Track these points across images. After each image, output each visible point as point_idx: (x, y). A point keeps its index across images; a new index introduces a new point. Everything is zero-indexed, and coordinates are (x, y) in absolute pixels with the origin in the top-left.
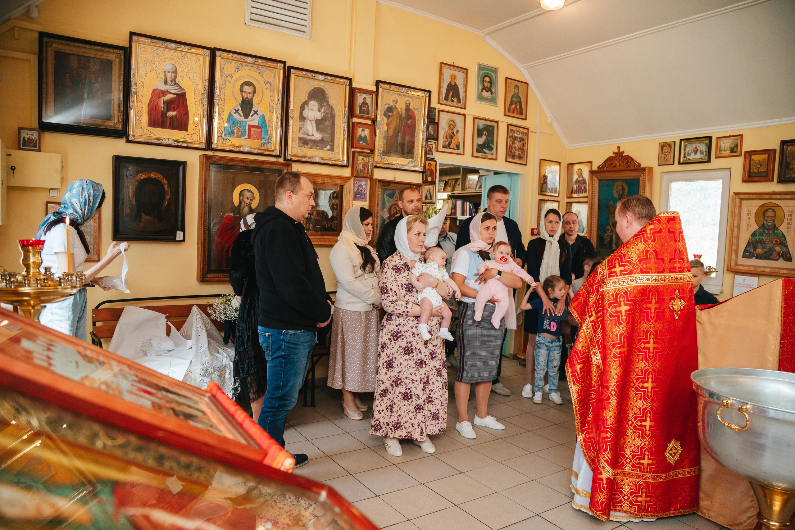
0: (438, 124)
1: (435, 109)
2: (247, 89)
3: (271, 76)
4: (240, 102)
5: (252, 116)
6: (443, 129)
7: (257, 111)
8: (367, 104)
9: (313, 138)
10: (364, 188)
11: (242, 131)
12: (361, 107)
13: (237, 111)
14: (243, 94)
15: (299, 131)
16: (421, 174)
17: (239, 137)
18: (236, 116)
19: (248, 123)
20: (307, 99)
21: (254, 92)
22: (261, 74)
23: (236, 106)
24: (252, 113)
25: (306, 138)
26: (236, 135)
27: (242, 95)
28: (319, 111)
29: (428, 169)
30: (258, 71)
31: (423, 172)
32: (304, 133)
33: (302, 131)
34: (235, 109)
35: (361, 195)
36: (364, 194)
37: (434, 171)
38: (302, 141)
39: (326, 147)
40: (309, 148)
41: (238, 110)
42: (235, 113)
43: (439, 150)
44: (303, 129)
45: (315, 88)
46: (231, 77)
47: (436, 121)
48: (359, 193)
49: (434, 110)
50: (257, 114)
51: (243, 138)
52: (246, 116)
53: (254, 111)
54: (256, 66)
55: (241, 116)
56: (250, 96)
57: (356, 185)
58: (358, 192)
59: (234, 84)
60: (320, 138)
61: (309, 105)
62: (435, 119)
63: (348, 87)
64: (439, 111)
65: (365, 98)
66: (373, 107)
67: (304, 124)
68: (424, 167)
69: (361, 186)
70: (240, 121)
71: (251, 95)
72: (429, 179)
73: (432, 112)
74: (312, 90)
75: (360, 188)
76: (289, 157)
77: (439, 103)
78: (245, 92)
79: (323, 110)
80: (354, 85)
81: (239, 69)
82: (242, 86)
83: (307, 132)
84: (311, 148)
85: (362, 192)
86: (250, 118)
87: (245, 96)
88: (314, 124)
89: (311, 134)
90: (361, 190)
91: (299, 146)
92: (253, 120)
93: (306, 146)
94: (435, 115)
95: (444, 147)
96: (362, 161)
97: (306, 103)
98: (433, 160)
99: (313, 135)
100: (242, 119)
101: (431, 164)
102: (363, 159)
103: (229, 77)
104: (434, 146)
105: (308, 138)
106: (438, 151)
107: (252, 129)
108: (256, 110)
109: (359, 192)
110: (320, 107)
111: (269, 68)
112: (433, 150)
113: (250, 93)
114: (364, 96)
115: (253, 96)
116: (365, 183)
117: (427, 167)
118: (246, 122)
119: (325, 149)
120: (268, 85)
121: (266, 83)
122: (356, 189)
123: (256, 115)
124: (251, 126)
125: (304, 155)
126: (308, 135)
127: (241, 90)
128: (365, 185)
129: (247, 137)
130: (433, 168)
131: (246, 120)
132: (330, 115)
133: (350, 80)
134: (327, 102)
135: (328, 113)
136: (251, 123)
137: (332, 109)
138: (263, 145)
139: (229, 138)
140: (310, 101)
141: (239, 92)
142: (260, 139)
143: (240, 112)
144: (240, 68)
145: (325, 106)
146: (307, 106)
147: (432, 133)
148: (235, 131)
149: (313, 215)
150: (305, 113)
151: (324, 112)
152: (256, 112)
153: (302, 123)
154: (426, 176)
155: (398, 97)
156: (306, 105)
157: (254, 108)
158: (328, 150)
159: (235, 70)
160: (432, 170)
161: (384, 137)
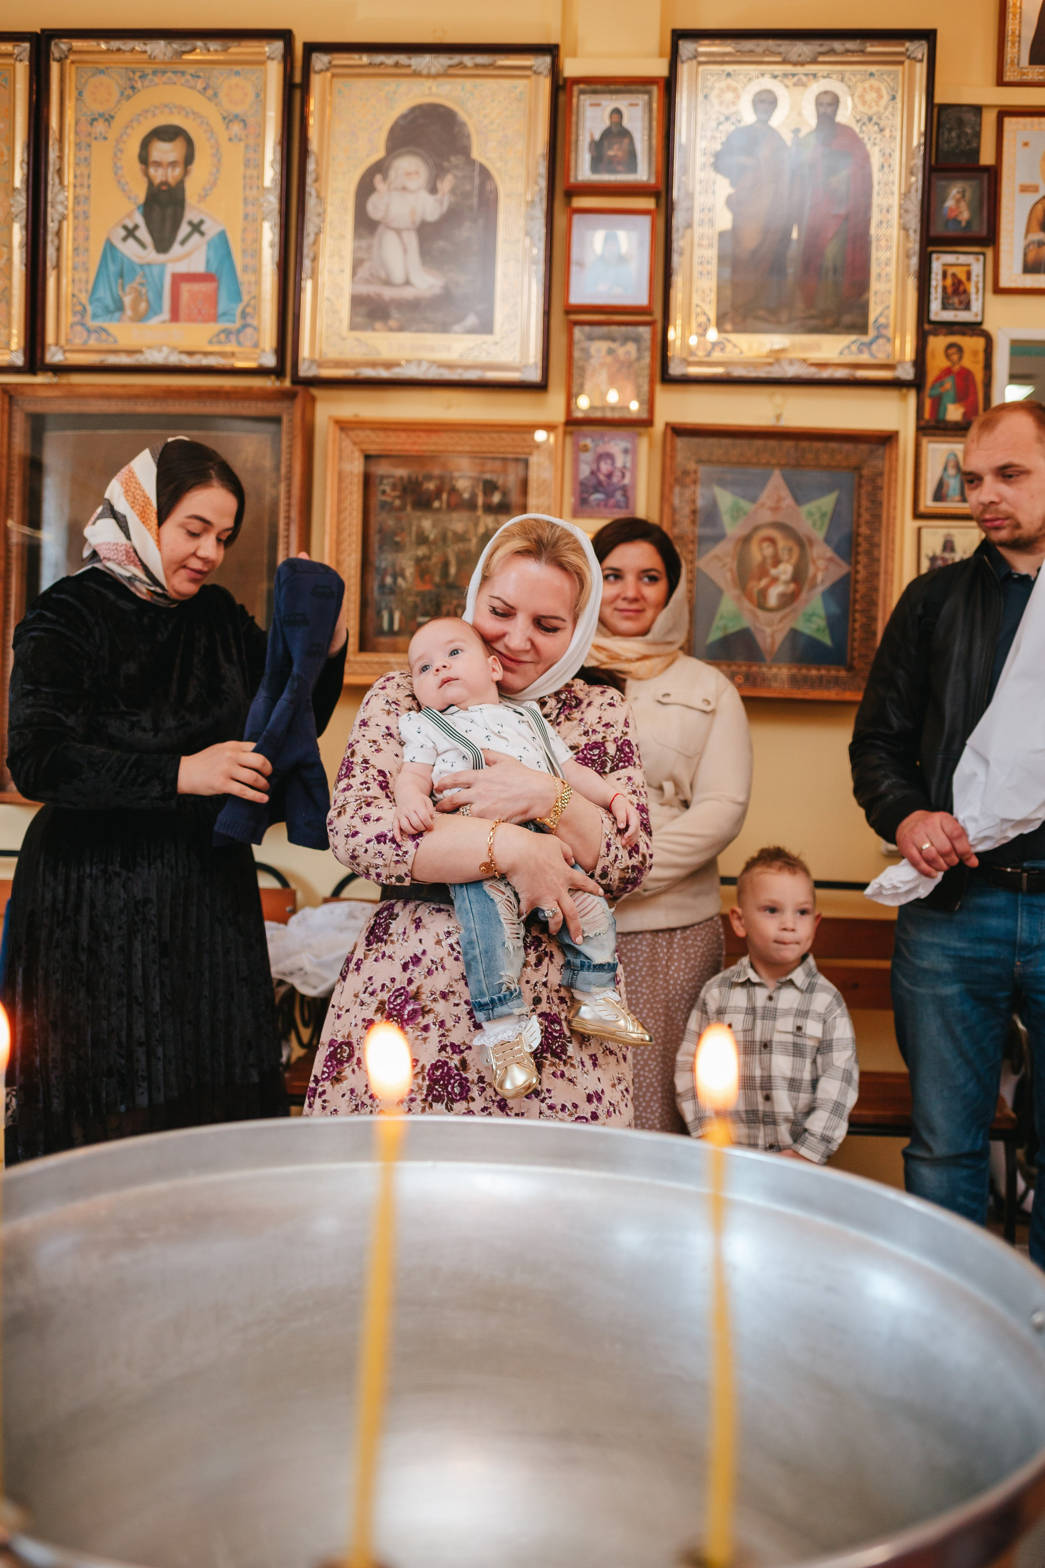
0: (993, 174)
1: (978, 109)
2: (163, 151)
3: (246, 95)
4: (141, 197)
5: (183, 242)
6: (1024, 189)
7: (202, 222)
8: (625, 134)
9: (408, 293)
10: (619, 463)
11: (151, 296)
12: (598, 148)
13: (130, 233)
14: (152, 171)
15: (354, 273)
16: (912, 398)
17: (140, 318)
18: (130, 249)
19: (172, 268)
20: (380, 153)
21: (189, 159)
22: (210, 92)
23: (129, 215)
24: (184, 229)
25: (379, 296)
26: (129, 312)
27: (146, 174)
28: (433, 190)
29: (947, 372)
30: (200, 85)
31: (917, 384)
32: (373, 279)
33: (363, 272)
34: (125, 228)
35: (609, 495)
36: (624, 489)
37: (979, 376)
38: (363, 310)
39: (459, 320)
40: (391, 330)
41: (136, 227)
42: (125, 239)
43: (1004, 283)
44: (367, 265)
45: (413, 110)
46: (109, 119)
47: (987, 158)
48: (598, 487)
49: (969, 117)
50: (202, 234)
51: (154, 321)
52: (163, 245)
53: (190, 223)
54: (191, 69)
55: (143, 245)
56: (173, 175)
57: (587, 457)
58: (594, 481)
59: (118, 141)
60: (437, 290)
61: (392, 174)
62: (976, 152)
63: (545, 85)
64: (1004, 113)
65: (617, 112)
66: (654, 141)
67: (370, 247)
68: (920, 362)
69: (610, 456)
70: (142, 266)
71: (178, 171)
72: (954, 413)
73: (960, 123)
74: (404, 117)
75: (605, 467)
76: (305, 371)
77: (1000, 82)
78: (158, 164)
79: (446, 184)
80: (571, 68)
81: (133, 88)
82: (146, 144)
83: (383, 274)
84: (401, 329)
85: (615, 479)
86: (176, 249)
87: (158, 175)
88: (412, 240)
89: (398, 276)
90: (609, 476)
91: (353, 327)
92: (187, 255)
93: (378, 325)
94: (978, 135)
95: (1030, 268)
96: (609, 359)
97: (380, 168)
98: (974, 328)
99: (407, 283)
100: (151, 255)
101: (960, 349)
102: (611, 352)
103: (101, 121)
104: (977, 269)
105: (388, 293)
106: (998, 290)
107: (186, 289)
108: (196, 221)
109: (600, 483)
110: (437, 173)
111: (238, 68)
112: (972, 289)
113: (173, 164)
114: (609, 103)
115: (186, 172)
116: (623, 444)
117: (937, 362)
118: (163, 266)
119: (457, 328)
120: (236, 128)
121: (228, 120)
122: (585, 471)
123: (196, 237)
124: (179, 279)
125: (372, 357)
126: (388, 282)
127: (144, 159)
128: (626, 451)
129: (166, 315)
130: (973, 364)
131: (162, 257)
132: (475, 201)
133: (551, 50)
134: (465, 151)
135: (466, 195)
136: (182, 268)
137: (485, 174)
138: (222, 337)
139: (106, 325)
140: (395, 157)
141: (137, 166)
142: (214, 318)
143: (143, 233)
144: (139, 85)
145: (456, 167)
146: (385, 178)
147: (965, 215)
148: (127, 300)
149: (403, 576)
150: (375, 207)
151: (453, 191)
152: (196, 228)
153: (364, 243)
154: (938, 402)
155: (777, 87)
156: (378, 178)
157: (191, 215)
158: (471, 331)
159: (122, 93)
160: (965, 376)
161: (721, 259)
